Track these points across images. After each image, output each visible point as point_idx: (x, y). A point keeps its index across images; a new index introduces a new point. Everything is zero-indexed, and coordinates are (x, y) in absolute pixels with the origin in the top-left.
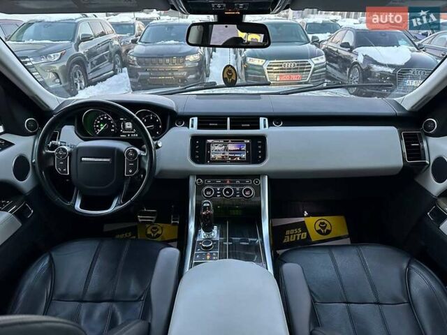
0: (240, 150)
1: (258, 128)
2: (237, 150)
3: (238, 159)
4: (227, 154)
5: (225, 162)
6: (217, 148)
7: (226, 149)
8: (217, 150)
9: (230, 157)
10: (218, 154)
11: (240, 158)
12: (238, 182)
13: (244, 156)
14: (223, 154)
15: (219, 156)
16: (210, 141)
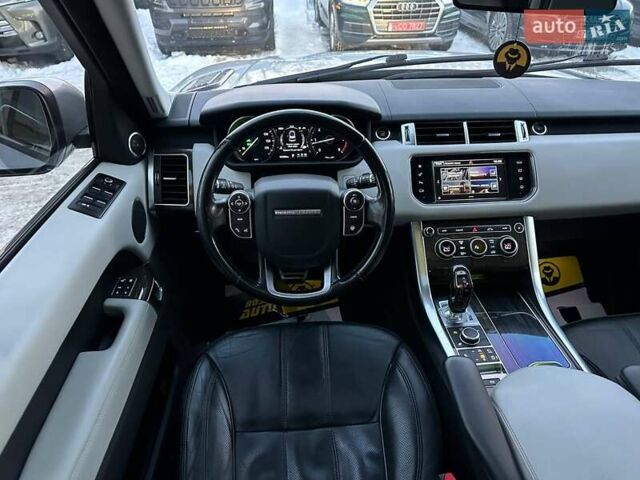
0: (488, 177)
1: (513, 138)
2: (485, 177)
3: (487, 192)
4: (469, 184)
5: (467, 197)
6: (450, 175)
7: (466, 176)
8: (451, 179)
9: (473, 188)
10: (452, 184)
11: (490, 190)
12: (490, 229)
13: (495, 186)
14: (462, 184)
15: (454, 189)
16: (438, 163)
